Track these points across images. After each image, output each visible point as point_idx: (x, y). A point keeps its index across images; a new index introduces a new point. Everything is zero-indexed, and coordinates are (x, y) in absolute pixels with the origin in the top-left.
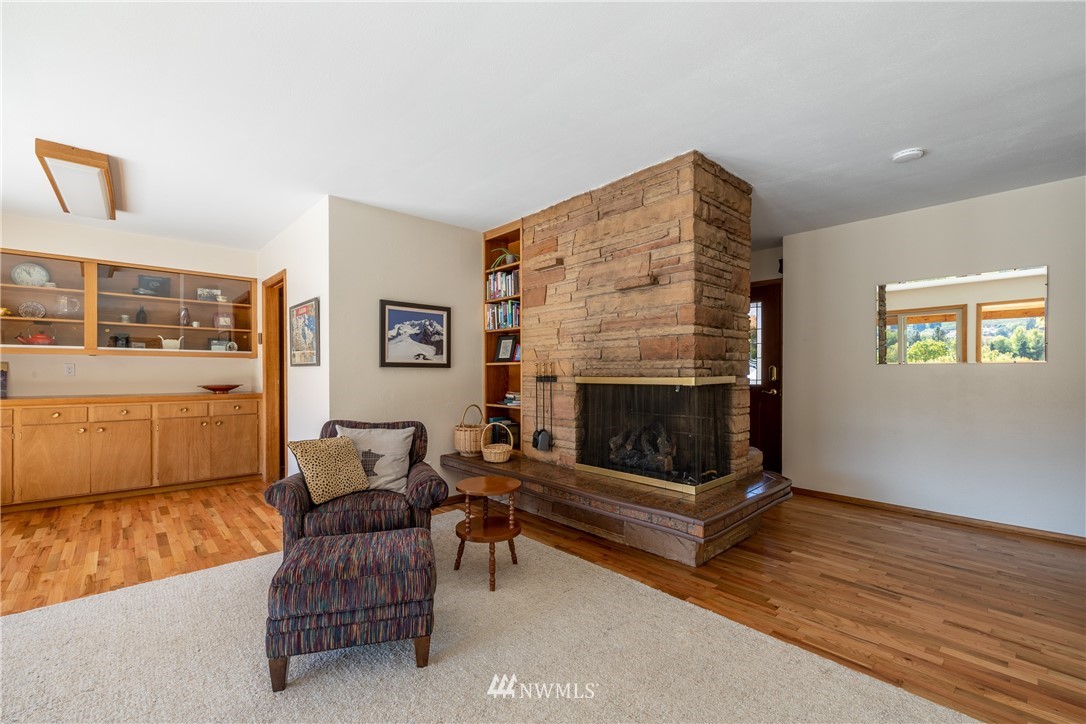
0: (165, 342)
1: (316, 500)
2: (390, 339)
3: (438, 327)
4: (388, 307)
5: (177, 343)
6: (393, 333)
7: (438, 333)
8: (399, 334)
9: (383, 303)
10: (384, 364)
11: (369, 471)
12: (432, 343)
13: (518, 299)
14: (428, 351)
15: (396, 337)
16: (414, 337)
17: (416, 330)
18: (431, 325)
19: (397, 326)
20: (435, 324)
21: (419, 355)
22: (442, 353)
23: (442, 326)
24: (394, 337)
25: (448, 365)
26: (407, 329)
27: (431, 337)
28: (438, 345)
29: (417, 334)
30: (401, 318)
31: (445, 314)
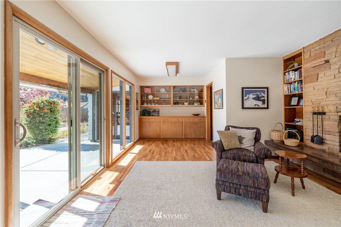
0: (185, 103)
1: (225, 149)
2: (245, 100)
3: (263, 95)
4: (244, 89)
5: (187, 103)
6: (246, 98)
7: (263, 97)
8: (248, 98)
9: (243, 88)
10: (243, 108)
11: (241, 142)
12: (261, 100)
13: (302, 81)
14: (260, 103)
15: (248, 99)
16: (254, 99)
17: (255, 96)
18: (260, 94)
19: (248, 95)
20: (262, 93)
21: (256, 105)
22: (265, 104)
23: (265, 94)
24: (247, 99)
25: (267, 108)
26: (252, 96)
27: (260, 98)
28: (263, 101)
29: (255, 98)
30: (249, 93)
31: (266, 90)
